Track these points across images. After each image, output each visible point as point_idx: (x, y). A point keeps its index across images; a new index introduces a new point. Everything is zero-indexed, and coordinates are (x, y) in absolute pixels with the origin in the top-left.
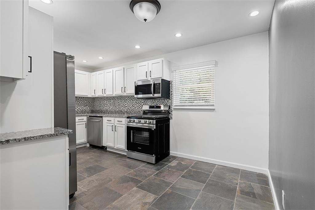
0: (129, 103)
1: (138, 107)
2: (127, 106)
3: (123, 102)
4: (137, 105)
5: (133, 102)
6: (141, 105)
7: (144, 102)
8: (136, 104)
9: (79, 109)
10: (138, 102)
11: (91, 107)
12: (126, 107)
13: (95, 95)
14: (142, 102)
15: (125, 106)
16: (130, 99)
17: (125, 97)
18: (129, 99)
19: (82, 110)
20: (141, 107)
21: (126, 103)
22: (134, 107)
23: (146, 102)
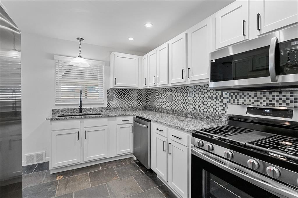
0: (195, 98)
1: (215, 107)
2: (191, 102)
3: (185, 95)
4: (213, 102)
5: (203, 96)
6: (221, 104)
7: (230, 98)
8: (210, 100)
9: (128, 105)
10: (214, 96)
11: (144, 101)
12: (190, 105)
13: (145, 86)
14: (224, 96)
15: (189, 102)
16: (198, 92)
17: (188, 88)
18: (195, 90)
19: (132, 105)
20: (221, 108)
21: (190, 98)
22: (206, 106)
23: (234, 97)
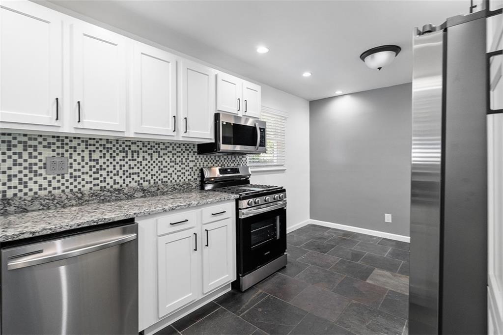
0: (144, 163)
1: (179, 173)
2: (136, 170)
3: (118, 159)
4: (176, 166)
5: (160, 159)
6: (187, 168)
7: (196, 161)
8: (172, 164)
10: (178, 160)
12: (135, 177)
14: (190, 159)
15: (131, 171)
16: (150, 152)
17: (128, 143)
18: (145, 149)
20: (187, 173)
21: (132, 163)
22: (166, 174)
23: (200, 160)
